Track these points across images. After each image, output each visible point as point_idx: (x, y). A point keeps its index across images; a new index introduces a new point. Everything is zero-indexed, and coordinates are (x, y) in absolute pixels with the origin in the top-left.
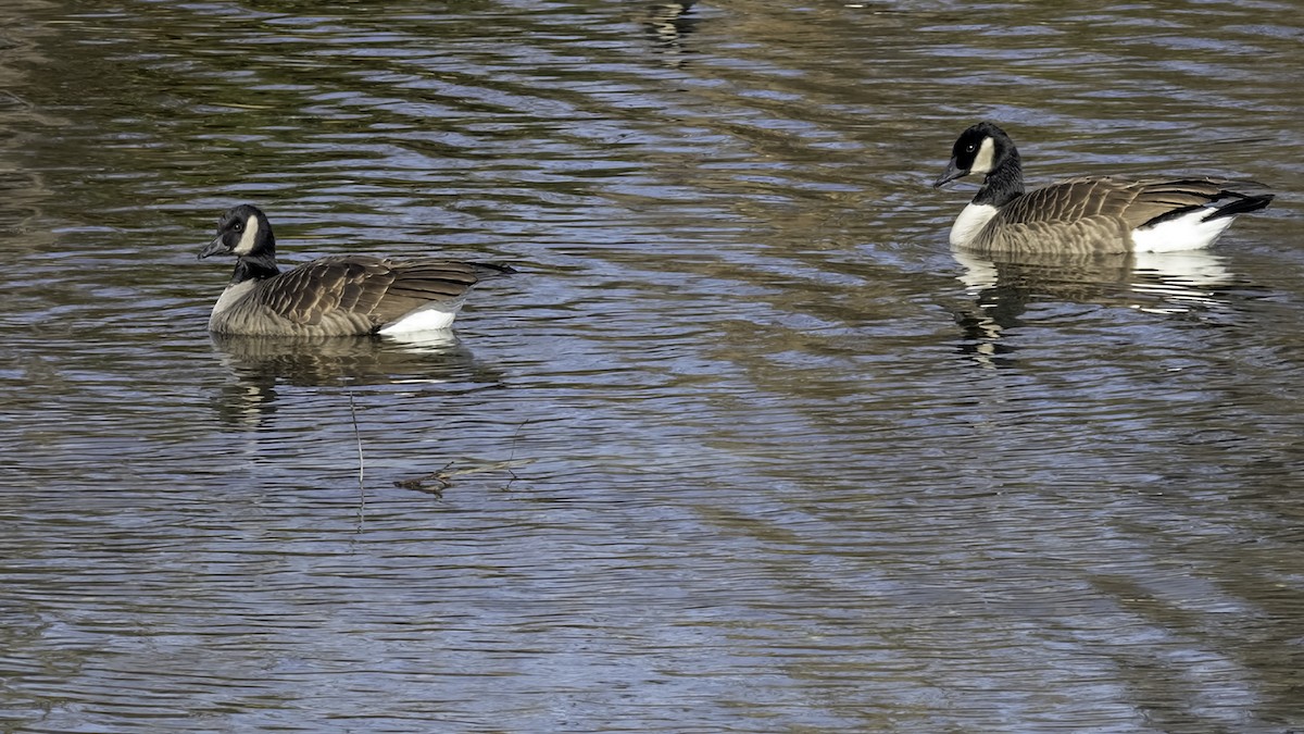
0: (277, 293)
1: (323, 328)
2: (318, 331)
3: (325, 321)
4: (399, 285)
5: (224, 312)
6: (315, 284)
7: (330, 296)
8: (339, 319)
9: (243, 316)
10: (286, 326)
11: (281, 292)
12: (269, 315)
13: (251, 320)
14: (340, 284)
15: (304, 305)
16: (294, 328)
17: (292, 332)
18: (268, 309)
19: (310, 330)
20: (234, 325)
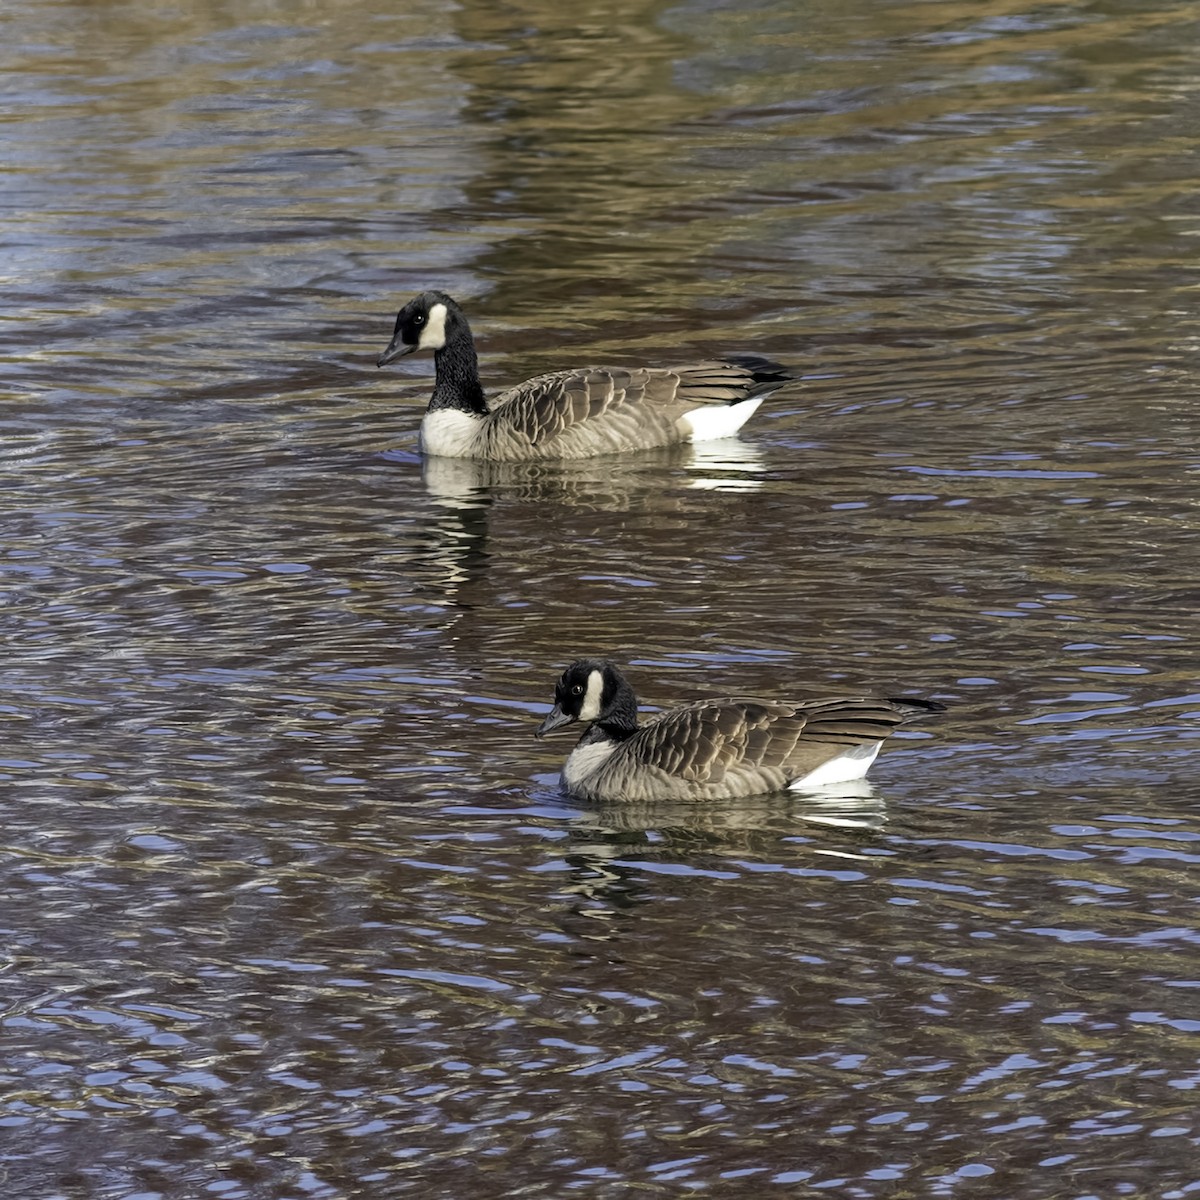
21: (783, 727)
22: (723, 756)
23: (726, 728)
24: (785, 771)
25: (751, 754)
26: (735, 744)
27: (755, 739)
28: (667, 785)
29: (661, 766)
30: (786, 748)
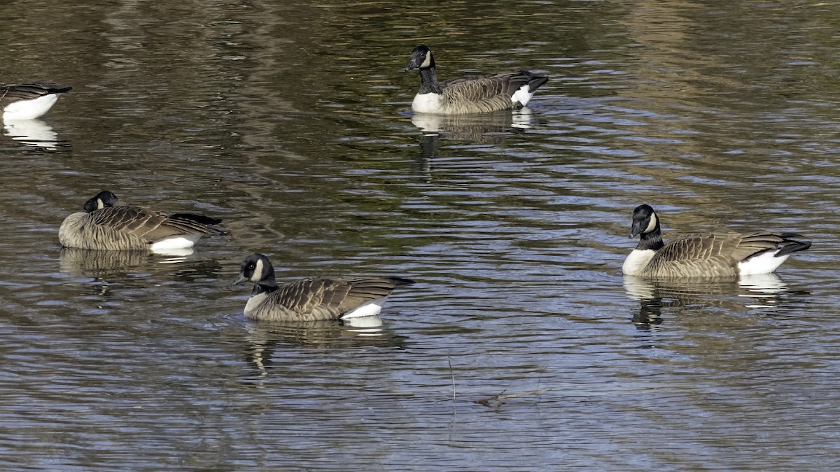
0: (286, 297)
1: (314, 315)
2: (310, 317)
3: (315, 311)
4: (355, 291)
5: (254, 310)
6: (306, 292)
7: (316, 296)
8: (322, 310)
9: (266, 312)
10: (292, 316)
11: (287, 296)
12: (283, 310)
13: (272, 312)
14: (320, 291)
15: (302, 303)
16: (297, 316)
17: (296, 319)
18: (281, 306)
19: (306, 317)
20: (261, 316)
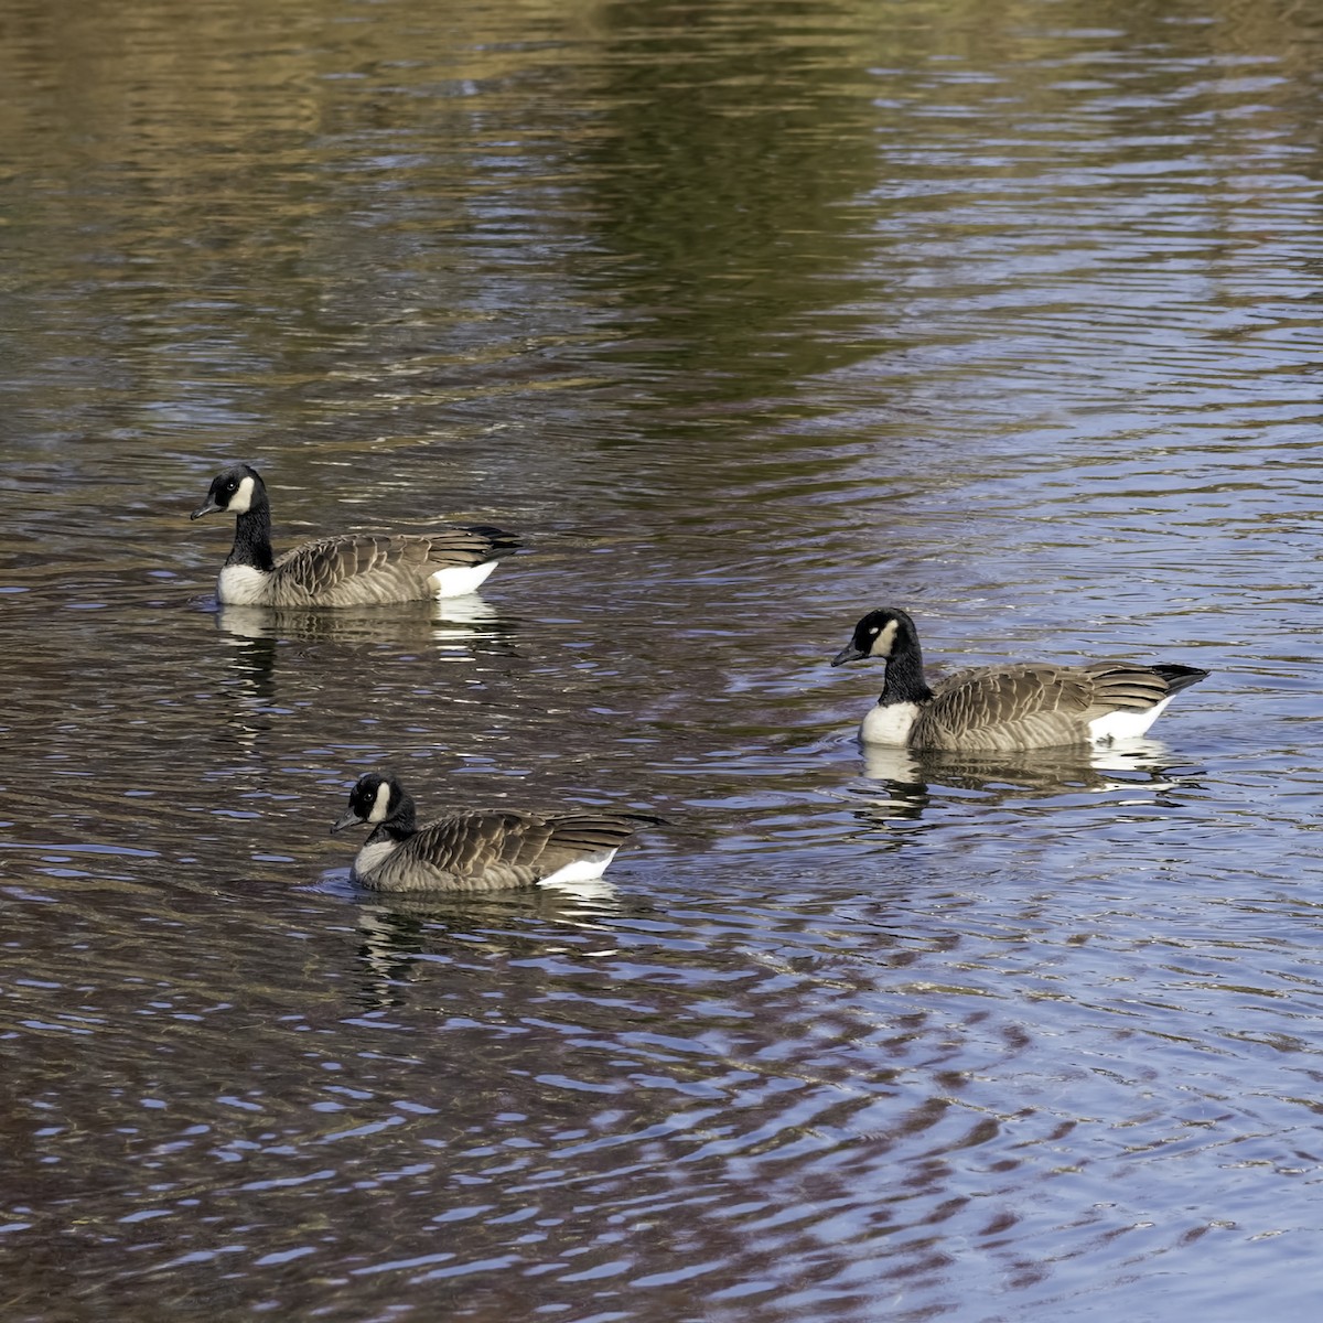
21: (534, 834)
22: (484, 856)
23: (488, 832)
24: (533, 870)
25: (506, 856)
26: (494, 846)
27: (511, 843)
28: (437, 878)
29: (433, 862)
30: (535, 852)
